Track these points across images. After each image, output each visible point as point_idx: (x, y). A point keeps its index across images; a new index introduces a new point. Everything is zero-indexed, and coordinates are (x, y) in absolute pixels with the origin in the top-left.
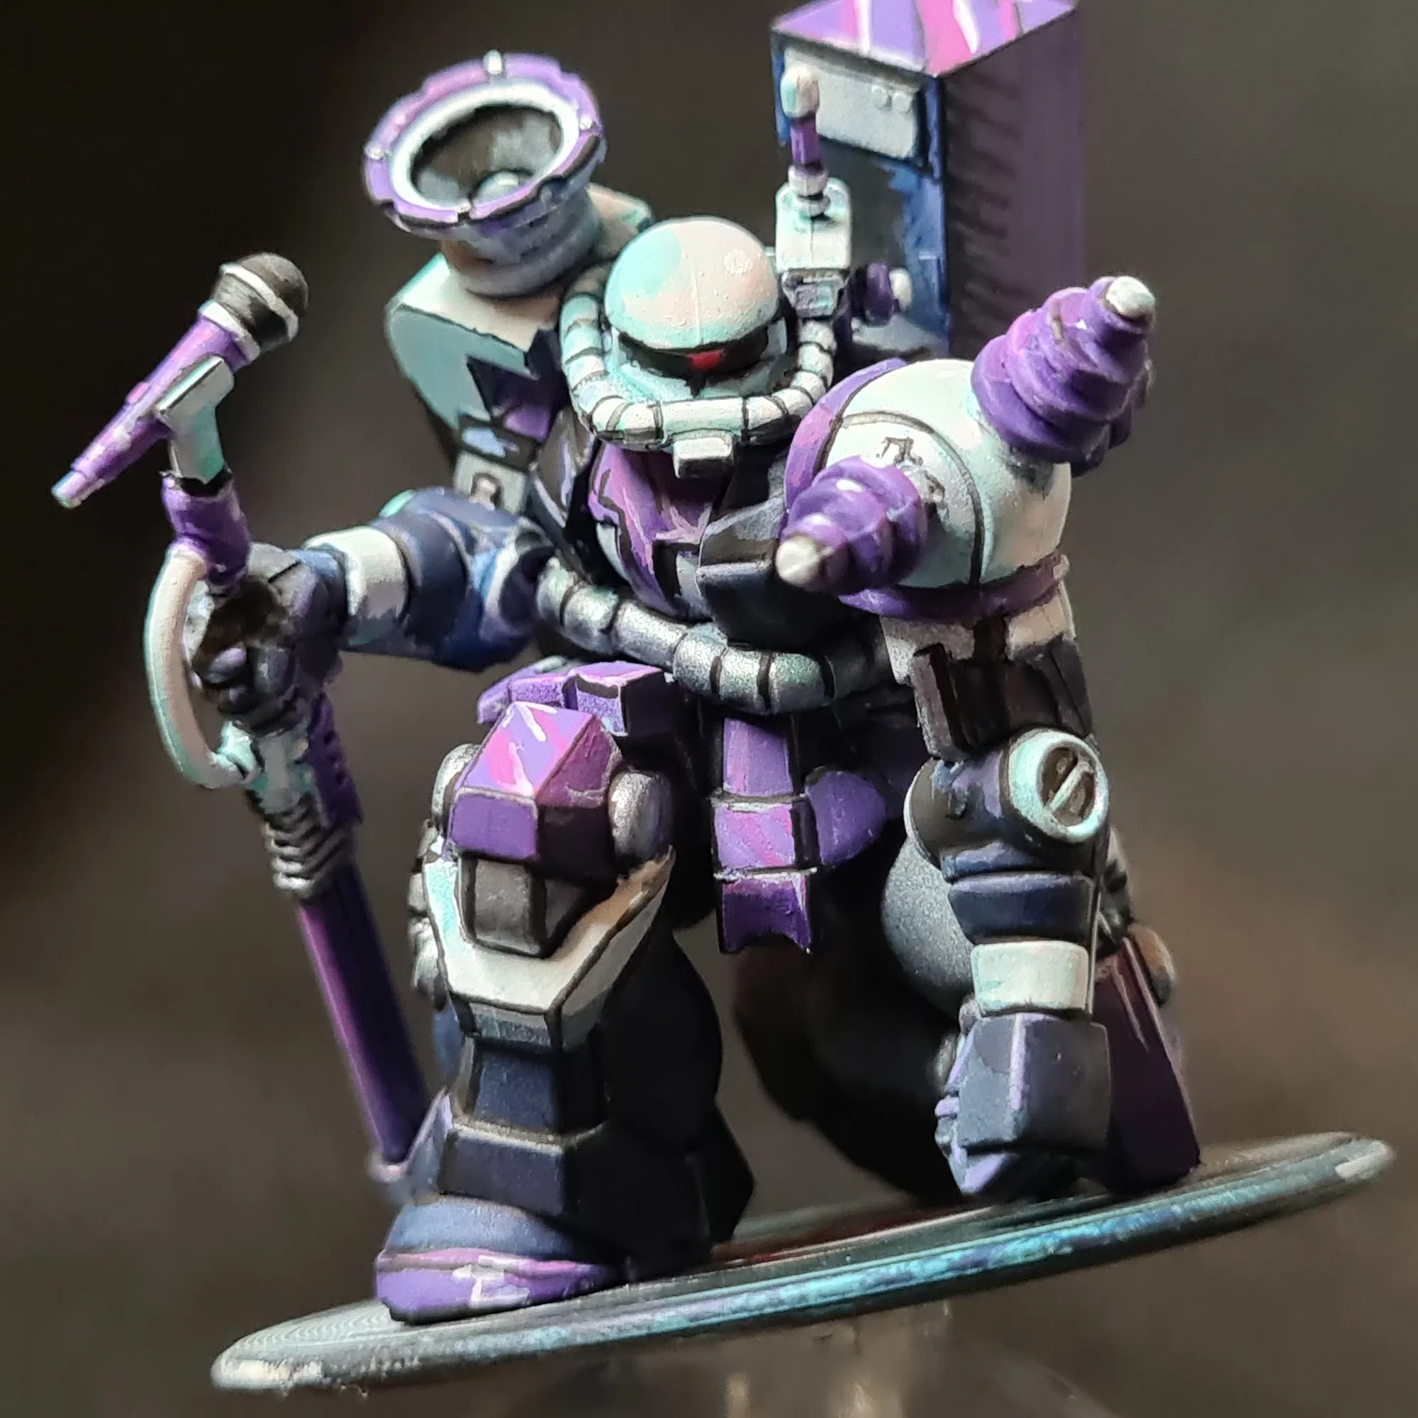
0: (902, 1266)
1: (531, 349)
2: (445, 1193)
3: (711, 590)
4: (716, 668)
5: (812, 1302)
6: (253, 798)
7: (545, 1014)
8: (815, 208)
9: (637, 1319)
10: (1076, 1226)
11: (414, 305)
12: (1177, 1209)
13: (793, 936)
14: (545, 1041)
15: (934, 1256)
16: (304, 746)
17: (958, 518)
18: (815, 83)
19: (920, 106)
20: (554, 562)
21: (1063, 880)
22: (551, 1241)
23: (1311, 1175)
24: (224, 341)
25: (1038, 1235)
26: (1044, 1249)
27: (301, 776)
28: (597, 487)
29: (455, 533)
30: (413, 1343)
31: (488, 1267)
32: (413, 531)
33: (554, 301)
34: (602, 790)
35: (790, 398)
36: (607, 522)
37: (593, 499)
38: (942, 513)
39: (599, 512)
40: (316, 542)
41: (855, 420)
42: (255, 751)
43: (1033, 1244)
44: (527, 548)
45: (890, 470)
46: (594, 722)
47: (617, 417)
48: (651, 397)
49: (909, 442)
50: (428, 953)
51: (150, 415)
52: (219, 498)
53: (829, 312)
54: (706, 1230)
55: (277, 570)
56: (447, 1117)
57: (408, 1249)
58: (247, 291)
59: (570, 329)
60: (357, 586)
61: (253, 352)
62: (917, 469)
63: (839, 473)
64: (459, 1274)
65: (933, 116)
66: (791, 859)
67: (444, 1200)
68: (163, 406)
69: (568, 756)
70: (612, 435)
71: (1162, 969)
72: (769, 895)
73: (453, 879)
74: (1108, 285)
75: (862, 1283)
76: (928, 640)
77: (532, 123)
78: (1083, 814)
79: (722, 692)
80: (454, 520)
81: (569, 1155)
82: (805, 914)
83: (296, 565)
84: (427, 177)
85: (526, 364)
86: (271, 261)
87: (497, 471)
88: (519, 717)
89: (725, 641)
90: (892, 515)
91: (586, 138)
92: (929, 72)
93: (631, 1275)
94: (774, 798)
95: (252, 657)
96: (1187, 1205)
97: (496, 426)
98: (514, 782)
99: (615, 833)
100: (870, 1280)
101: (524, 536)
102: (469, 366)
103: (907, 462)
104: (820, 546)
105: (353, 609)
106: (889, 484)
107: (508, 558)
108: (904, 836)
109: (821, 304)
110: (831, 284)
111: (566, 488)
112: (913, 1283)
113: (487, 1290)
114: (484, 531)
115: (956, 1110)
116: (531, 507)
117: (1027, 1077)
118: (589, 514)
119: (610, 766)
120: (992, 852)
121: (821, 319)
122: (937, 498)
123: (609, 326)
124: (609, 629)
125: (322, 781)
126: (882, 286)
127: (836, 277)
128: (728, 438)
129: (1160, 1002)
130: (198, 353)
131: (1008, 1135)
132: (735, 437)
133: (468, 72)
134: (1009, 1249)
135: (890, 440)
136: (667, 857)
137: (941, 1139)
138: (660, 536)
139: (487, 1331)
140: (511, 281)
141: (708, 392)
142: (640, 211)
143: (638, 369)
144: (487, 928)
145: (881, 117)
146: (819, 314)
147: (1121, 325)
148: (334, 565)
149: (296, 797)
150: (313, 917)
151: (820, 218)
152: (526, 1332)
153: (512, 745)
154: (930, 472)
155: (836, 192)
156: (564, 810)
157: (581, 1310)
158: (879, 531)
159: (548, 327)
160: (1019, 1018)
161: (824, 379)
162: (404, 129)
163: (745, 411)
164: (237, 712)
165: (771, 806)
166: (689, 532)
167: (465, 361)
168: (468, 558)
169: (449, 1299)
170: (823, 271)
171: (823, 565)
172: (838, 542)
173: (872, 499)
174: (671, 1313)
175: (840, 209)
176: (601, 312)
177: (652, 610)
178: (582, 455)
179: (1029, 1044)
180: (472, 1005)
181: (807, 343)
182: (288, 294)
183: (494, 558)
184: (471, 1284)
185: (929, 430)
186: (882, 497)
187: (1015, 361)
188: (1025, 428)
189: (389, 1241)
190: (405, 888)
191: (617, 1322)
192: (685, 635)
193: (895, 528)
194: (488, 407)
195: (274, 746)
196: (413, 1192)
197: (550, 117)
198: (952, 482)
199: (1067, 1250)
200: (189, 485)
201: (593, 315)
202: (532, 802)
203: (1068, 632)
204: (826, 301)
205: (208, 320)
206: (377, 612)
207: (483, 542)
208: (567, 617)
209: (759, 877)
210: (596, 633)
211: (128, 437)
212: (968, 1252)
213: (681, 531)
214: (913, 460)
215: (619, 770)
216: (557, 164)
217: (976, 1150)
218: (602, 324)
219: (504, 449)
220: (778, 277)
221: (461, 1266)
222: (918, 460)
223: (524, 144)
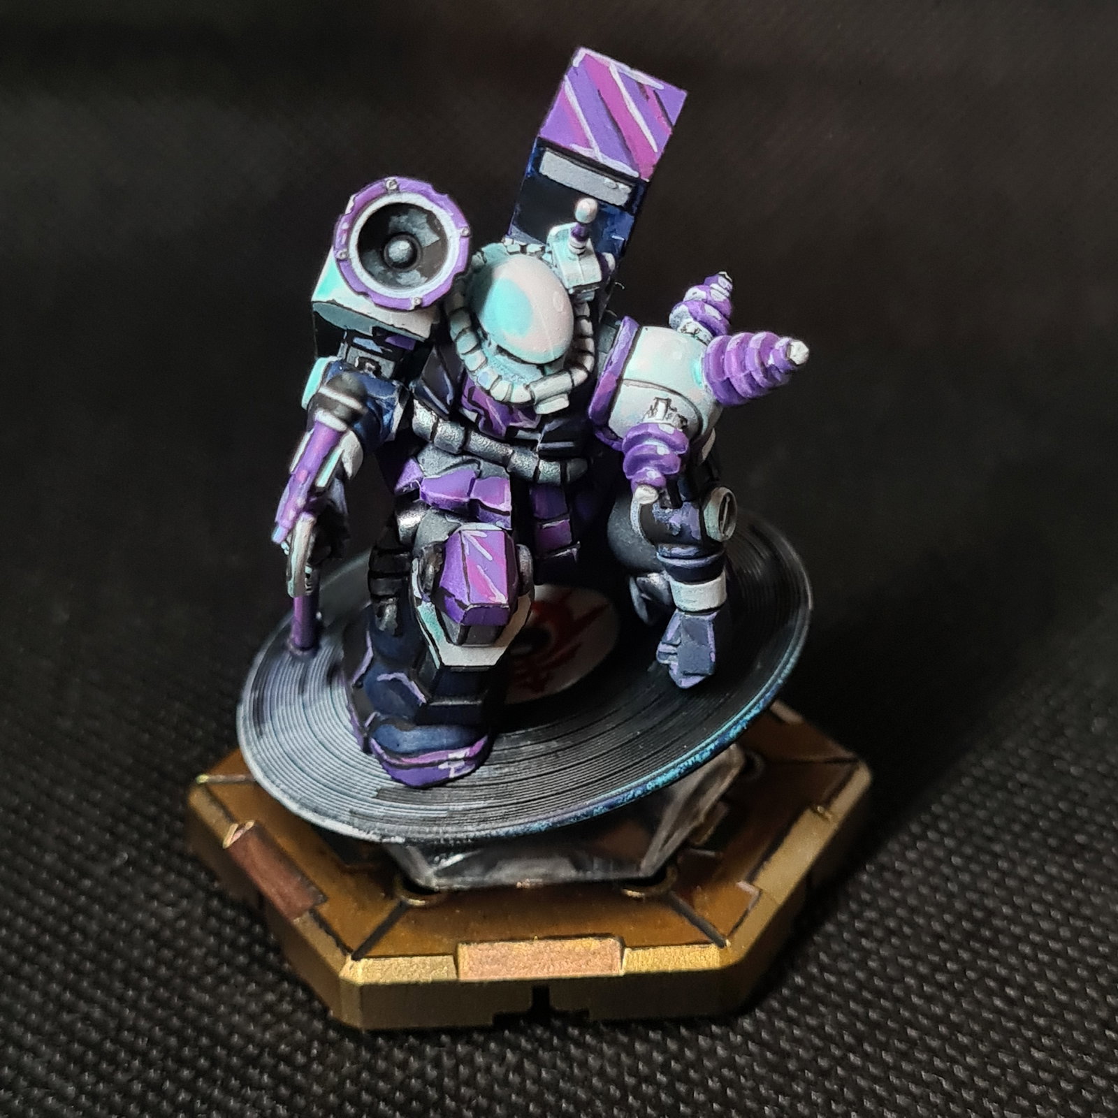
1: (429, 338)
2: (419, 725)
7: (491, 666)
8: (581, 251)
19: (634, 191)
20: (416, 403)
28: (466, 394)
31: (456, 760)
33: (436, 307)
36: (475, 412)
37: (465, 401)
39: (468, 406)
41: (631, 383)
46: (504, 533)
47: (509, 395)
48: (518, 374)
49: (668, 401)
53: (591, 300)
56: (416, 692)
59: (460, 334)
62: (674, 414)
64: (442, 767)
65: (640, 194)
66: (570, 541)
67: (418, 728)
72: (562, 560)
77: (413, 211)
79: (540, 481)
87: (377, 359)
89: (537, 456)
92: (643, 178)
94: (561, 516)
97: (376, 339)
103: (670, 411)
107: (398, 411)
109: (589, 298)
111: (450, 397)
113: (458, 770)
114: (383, 399)
115: (672, 652)
119: (514, 551)
121: (585, 302)
122: (684, 424)
124: (464, 444)
128: (566, 396)
132: (569, 394)
135: (658, 399)
138: (512, 424)
141: (549, 370)
145: (606, 190)
151: (583, 253)
154: (681, 414)
163: (573, 381)
165: (561, 522)
166: (531, 423)
169: (438, 777)
170: (591, 285)
183: (392, 415)
184: (449, 769)
185: (679, 394)
192: (514, 452)
194: (374, 333)
197: (428, 213)
198: (691, 416)
204: (591, 296)
208: (436, 440)
209: (557, 555)
213: (524, 423)
214: (672, 409)
215: (517, 552)
217: (689, 674)
219: (382, 350)
220: (567, 290)
221: (441, 762)
222: (675, 410)
223: (408, 220)
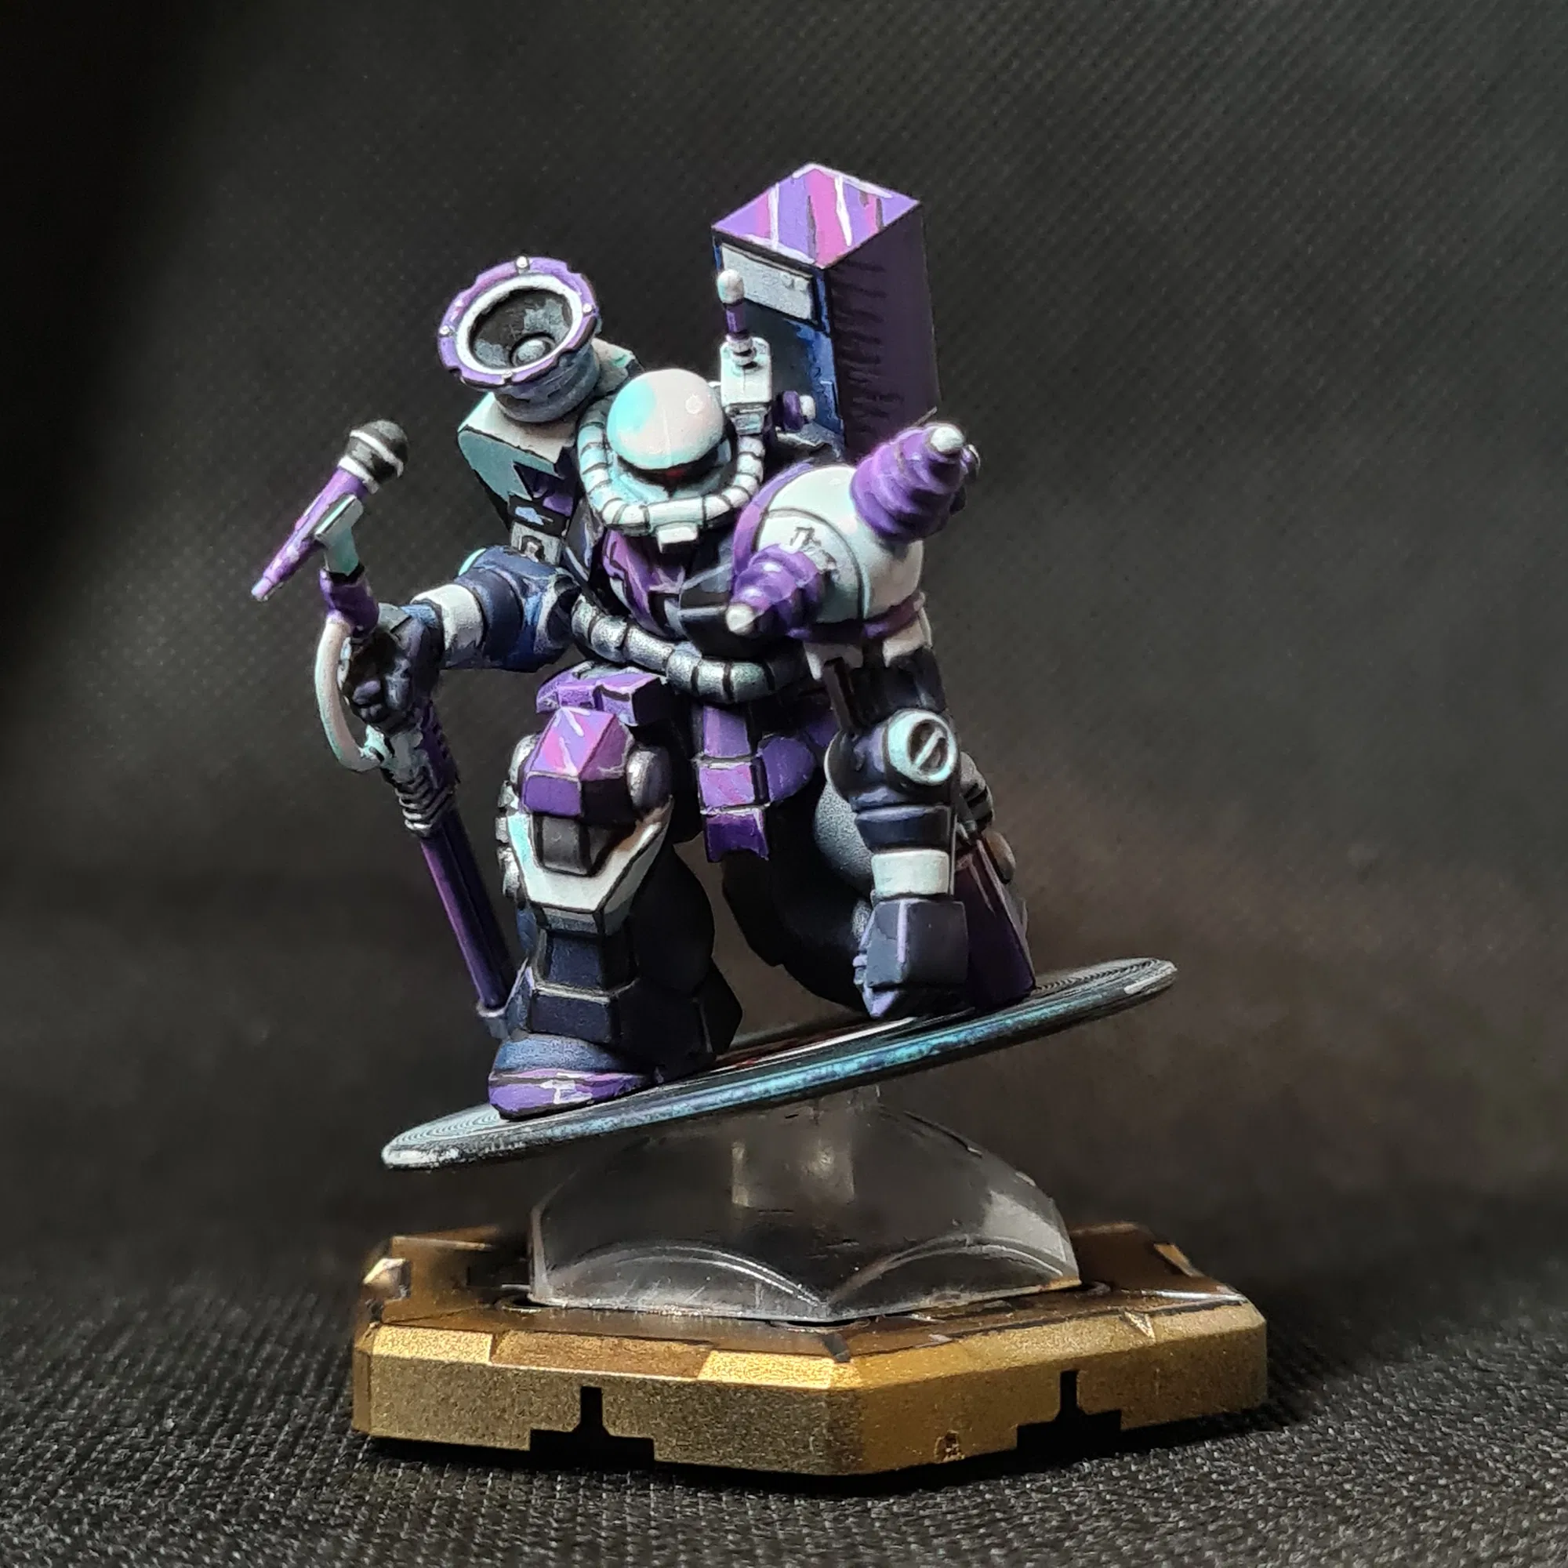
0: (830, 1069)
1: (559, 460)
2: (533, 1032)
3: (687, 623)
4: (695, 673)
5: (773, 1093)
6: (387, 774)
7: (592, 913)
8: (746, 360)
9: (663, 1109)
10: (942, 1037)
11: (476, 427)
12: (1009, 1022)
13: (757, 850)
14: (594, 930)
15: (852, 1060)
16: (420, 737)
17: (846, 580)
18: (741, 281)
19: (813, 289)
20: (582, 598)
21: (929, 810)
22: (604, 1061)
23: (1105, 993)
24: (356, 484)
25: (917, 1043)
26: (921, 1052)
27: (419, 757)
28: (608, 553)
29: (514, 583)
30: (517, 1132)
32: (484, 584)
33: (571, 426)
34: (623, 765)
35: (734, 495)
36: (616, 577)
37: (606, 561)
38: (835, 577)
39: (611, 570)
40: (420, 597)
41: (777, 513)
42: (387, 742)
43: (914, 1050)
44: (562, 590)
45: (799, 553)
46: (615, 719)
47: (618, 515)
48: (641, 498)
49: (811, 531)
50: (512, 871)
51: (310, 536)
52: (358, 583)
53: (759, 431)
54: (709, 1047)
55: (396, 623)
56: (531, 981)
57: (510, 1070)
58: (369, 450)
59: (584, 450)
60: (450, 628)
61: (375, 488)
62: (818, 549)
63: (766, 557)
64: (545, 1085)
65: (822, 293)
66: (752, 798)
67: (532, 1036)
68: (319, 531)
69: (599, 744)
70: (616, 527)
71: (1006, 859)
72: (739, 823)
73: (526, 826)
74: (933, 432)
75: (804, 1080)
76: (834, 656)
77: (549, 301)
78: (940, 765)
79: (700, 690)
80: (512, 573)
81: (613, 1001)
82: (763, 836)
83: (409, 618)
84: (480, 345)
85: (556, 471)
86: (383, 426)
87: (539, 535)
88: (565, 720)
89: (700, 656)
90: (801, 584)
91: (588, 318)
92: (818, 265)
93: (660, 1079)
94: (739, 758)
95: (384, 686)
96: (1016, 1019)
97: (537, 505)
98: (564, 766)
99: (632, 793)
100: (809, 1077)
101: (562, 581)
102: (516, 467)
103: (811, 544)
104: (754, 609)
105: (447, 645)
106: (799, 563)
107: (550, 598)
108: (824, 781)
109: (754, 426)
110: (758, 413)
111: (588, 554)
112: (837, 1078)
113: (565, 1095)
114: (533, 579)
115: (865, 963)
116: (563, 562)
117: (908, 940)
118: (604, 571)
119: (627, 746)
120: (880, 794)
121: (753, 435)
122: (831, 567)
123: (610, 448)
124: (623, 646)
125: (433, 760)
126: (794, 409)
127: (762, 409)
128: (694, 527)
129: (1004, 881)
130: (339, 493)
131: (898, 979)
132: (699, 526)
133: (505, 268)
134: (898, 1053)
135: (800, 529)
136: (668, 805)
137: (857, 982)
138: (653, 588)
139: (567, 1122)
140: (542, 414)
141: (679, 494)
142: (627, 356)
143: (631, 479)
144: (551, 860)
145: (787, 293)
146: (752, 432)
147: (941, 459)
148: (433, 614)
149: (416, 771)
150: (430, 848)
151: (752, 366)
152: (592, 1121)
153: (562, 739)
155: (761, 345)
156: (597, 783)
157: (626, 1105)
158: (793, 597)
159: (569, 445)
160: (903, 902)
161: (757, 478)
162: (465, 309)
163: (704, 508)
164: (375, 721)
165: (737, 764)
166: (673, 586)
167: (513, 465)
168: (523, 600)
169: (540, 1102)
170: (753, 404)
171: (756, 622)
172: (767, 606)
173: (787, 574)
174: (684, 1104)
175: (763, 358)
176: (604, 436)
177: (650, 633)
178: (597, 532)
179: (909, 918)
180: (545, 909)
181: (745, 453)
182: (397, 448)
183: (541, 598)
186: (794, 572)
187: (876, 481)
188: (885, 523)
189: (496, 1065)
190: (493, 828)
191: (653, 1111)
192: (673, 651)
193: (802, 592)
194: (530, 493)
195: (400, 740)
196: (510, 1033)
197: (561, 299)
198: (841, 555)
199: (936, 1052)
200: (334, 577)
201: (600, 439)
202: (576, 780)
203: (926, 644)
204: (756, 423)
205: (344, 470)
206: (464, 643)
207: (534, 588)
208: (593, 639)
209: (732, 812)
210: (613, 649)
211: (297, 553)
212: (872, 1057)
213: (665, 586)
215: (633, 750)
216: (569, 338)
217: (878, 989)
218: (605, 445)
219: (543, 521)
220: (723, 409)
221: (546, 1080)
222: (818, 543)
223: (545, 315)
